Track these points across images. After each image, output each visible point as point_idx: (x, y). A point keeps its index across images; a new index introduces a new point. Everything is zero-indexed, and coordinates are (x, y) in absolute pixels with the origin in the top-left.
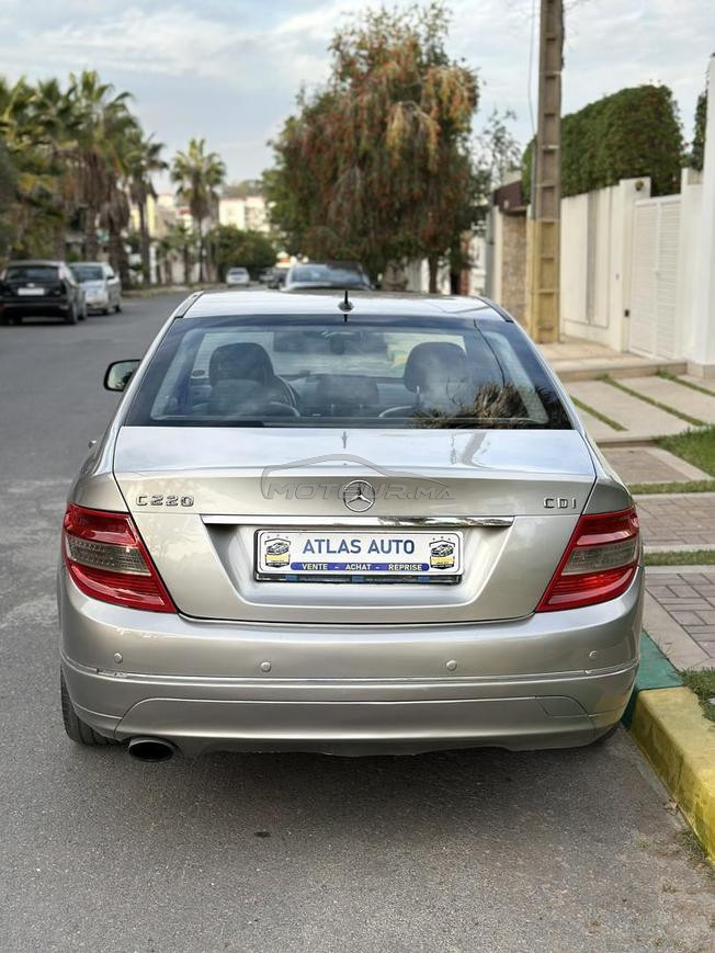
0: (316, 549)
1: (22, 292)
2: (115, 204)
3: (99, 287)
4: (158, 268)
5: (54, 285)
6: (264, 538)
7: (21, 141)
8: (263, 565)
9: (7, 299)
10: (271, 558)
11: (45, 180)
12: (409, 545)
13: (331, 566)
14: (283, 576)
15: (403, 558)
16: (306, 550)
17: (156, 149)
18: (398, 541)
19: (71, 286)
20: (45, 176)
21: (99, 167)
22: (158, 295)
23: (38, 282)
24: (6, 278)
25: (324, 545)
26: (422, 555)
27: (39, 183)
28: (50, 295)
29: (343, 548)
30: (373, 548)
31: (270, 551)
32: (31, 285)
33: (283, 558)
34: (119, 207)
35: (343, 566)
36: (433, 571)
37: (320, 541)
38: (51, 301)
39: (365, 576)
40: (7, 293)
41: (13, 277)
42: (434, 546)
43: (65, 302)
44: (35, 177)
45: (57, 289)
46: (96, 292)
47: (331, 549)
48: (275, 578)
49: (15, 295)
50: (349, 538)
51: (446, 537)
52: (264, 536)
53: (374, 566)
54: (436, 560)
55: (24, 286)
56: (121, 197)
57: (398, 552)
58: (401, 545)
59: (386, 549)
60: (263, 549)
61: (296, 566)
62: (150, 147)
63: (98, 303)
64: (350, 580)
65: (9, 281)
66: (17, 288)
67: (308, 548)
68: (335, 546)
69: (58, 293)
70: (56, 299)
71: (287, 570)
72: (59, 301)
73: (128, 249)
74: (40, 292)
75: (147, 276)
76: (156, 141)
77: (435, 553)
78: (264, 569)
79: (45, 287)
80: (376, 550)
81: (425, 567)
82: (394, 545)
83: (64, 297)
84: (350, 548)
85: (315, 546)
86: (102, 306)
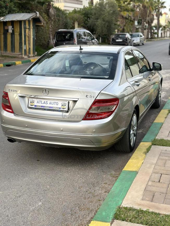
0: (39, 103)
1: (117, 41)
2: (150, 18)
3: (138, 39)
4: (162, 33)
5: (124, 39)
6: (30, 100)
7: (125, 4)
8: (29, 105)
9: (114, 42)
10: (31, 104)
11: (129, 13)
12: (57, 103)
13: (42, 106)
14: (33, 108)
15: (56, 106)
16: (37, 103)
17: (163, 3)
18: (55, 102)
19: (129, 39)
20: (129, 12)
21: (146, 9)
22: (159, 40)
23: (121, 38)
24: (114, 37)
25: (41, 102)
26: (60, 106)
27: (128, 14)
28: (123, 41)
29: (44, 103)
30: (50, 103)
31: (31, 102)
32: (119, 39)
33: (33, 104)
34: (151, 18)
35: (44, 107)
36: (61, 109)
37: (40, 101)
38: (124, 43)
39: (48, 109)
40: (114, 41)
41: (115, 37)
42: (62, 104)
43: (126, 43)
44: (127, 12)
45: (125, 40)
46: (137, 40)
47: (42, 103)
48: (31, 108)
49: (115, 41)
50: (46, 101)
51: (65, 102)
52: (30, 99)
53: (50, 107)
54: (62, 107)
55: (118, 39)
56: (152, 16)
57: (55, 104)
58: (56, 103)
59: (53, 104)
60: (30, 102)
61: (35, 106)
62: (162, 3)
63: (137, 43)
64: (45, 109)
65: (115, 38)
66: (116, 40)
67: (38, 102)
68: (43, 102)
69: (125, 41)
70: (124, 42)
71: (33, 106)
72: (125, 43)
73: (154, 29)
74: (121, 40)
75: (158, 35)
76: (163, 1)
77: (62, 105)
78: (30, 106)
79: (122, 39)
80: (51, 104)
81: (60, 108)
82: (54, 103)
83: (127, 42)
84: (46, 103)
85: (39, 102)
86: (138, 43)
